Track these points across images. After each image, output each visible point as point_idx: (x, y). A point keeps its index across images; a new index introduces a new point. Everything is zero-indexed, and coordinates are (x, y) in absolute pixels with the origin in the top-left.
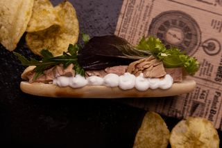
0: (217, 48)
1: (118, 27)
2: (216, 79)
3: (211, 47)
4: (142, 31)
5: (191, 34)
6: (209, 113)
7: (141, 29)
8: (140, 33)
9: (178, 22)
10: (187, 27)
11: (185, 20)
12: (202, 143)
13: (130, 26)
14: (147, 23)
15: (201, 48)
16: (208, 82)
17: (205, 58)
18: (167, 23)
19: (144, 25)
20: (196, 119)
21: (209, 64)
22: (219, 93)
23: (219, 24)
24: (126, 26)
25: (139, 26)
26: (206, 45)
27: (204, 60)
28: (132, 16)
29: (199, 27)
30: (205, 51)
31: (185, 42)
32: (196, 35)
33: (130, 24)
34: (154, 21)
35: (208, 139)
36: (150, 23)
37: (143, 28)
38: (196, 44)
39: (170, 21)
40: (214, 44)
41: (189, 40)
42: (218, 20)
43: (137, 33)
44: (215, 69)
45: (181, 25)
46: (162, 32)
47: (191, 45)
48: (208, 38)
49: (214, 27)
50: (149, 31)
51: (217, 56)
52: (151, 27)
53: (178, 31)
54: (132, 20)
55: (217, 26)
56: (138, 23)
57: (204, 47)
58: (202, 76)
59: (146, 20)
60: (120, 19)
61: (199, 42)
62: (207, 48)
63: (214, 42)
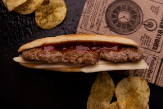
0: (155, 26)
1: (84, 10)
2: (153, 48)
3: (150, 25)
4: (101, 13)
5: (136, 16)
6: (147, 72)
7: (100, 12)
8: (100, 14)
9: (127, 7)
10: (133, 11)
11: (132, 6)
12: (138, 95)
13: (93, 10)
14: (105, 7)
15: (143, 26)
16: (147, 50)
17: (146, 33)
18: (119, 8)
19: (103, 9)
20: (136, 77)
21: (149, 37)
22: (155, 58)
23: (156, 9)
24: (90, 10)
25: (99, 10)
26: (147, 23)
27: (145, 34)
28: (95, 3)
29: (142, 11)
30: (146, 28)
31: (132, 21)
32: (140, 17)
33: (93, 8)
34: (110, 6)
35: (143, 92)
36: (107, 8)
37: (102, 11)
38: (139, 23)
39: (121, 7)
40: (152, 23)
41: (134, 20)
42: (156, 6)
43: (98, 14)
44: (153, 41)
45: (129, 9)
46: (115, 14)
47: (136, 24)
48: (148, 18)
49: (153, 11)
50: (106, 13)
51: (154, 31)
52: (107, 10)
53: (127, 14)
54: (94, 5)
55: (155, 10)
56: (99, 7)
57: (145, 25)
58: (143, 46)
59: (104, 5)
60: (86, 4)
61: (141, 21)
62: (147, 25)
63: (153, 21)
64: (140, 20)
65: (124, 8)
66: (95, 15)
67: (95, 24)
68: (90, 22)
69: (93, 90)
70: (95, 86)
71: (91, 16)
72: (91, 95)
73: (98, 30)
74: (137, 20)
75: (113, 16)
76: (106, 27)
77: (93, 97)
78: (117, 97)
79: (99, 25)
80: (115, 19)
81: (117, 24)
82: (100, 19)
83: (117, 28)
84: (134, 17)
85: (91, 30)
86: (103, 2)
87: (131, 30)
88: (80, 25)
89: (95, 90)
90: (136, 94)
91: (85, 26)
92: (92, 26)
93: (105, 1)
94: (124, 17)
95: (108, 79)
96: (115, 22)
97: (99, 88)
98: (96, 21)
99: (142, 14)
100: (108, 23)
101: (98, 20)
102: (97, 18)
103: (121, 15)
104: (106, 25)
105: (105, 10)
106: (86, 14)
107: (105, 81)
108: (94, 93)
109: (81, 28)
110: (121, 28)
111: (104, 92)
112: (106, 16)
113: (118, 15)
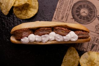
64: (95, 14)
65: (84, 6)
66: (64, 10)
67: (65, 16)
68: (61, 15)
69: (64, 60)
70: (66, 57)
71: (62, 11)
72: (63, 64)
73: (66, 20)
74: (93, 14)
75: (77, 12)
76: (72, 19)
77: (64, 65)
78: (81, 65)
79: (68, 17)
80: (78, 13)
81: (79, 17)
82: (68, 13)
83: (80, 20)
84: (91, 12)
85: (62, 21)
86: (70, 2)
87: (89, 21)
88: (54, 17)
89: (66, 60)
90: (93, 63)
91: (58, 17)
92: (62, 18)
93: (72, 1)
94: (84, 12)
95: (75, 53)
96: (78, 15)
97: (69, 59)
98: (65, 14)
99: (96, 10)
100: (73, 16)
101: (67, 14)
102: (66, 12)
103: (82, 11)
104: (72, 17)
105: (72, 7)
106: (59, 10)
107: (73, 54)
108: (65, 62)
109: (55, 19)
110: (82, 20)
111: (72, 61)
112: (72, 11)
113: (80, 11)
